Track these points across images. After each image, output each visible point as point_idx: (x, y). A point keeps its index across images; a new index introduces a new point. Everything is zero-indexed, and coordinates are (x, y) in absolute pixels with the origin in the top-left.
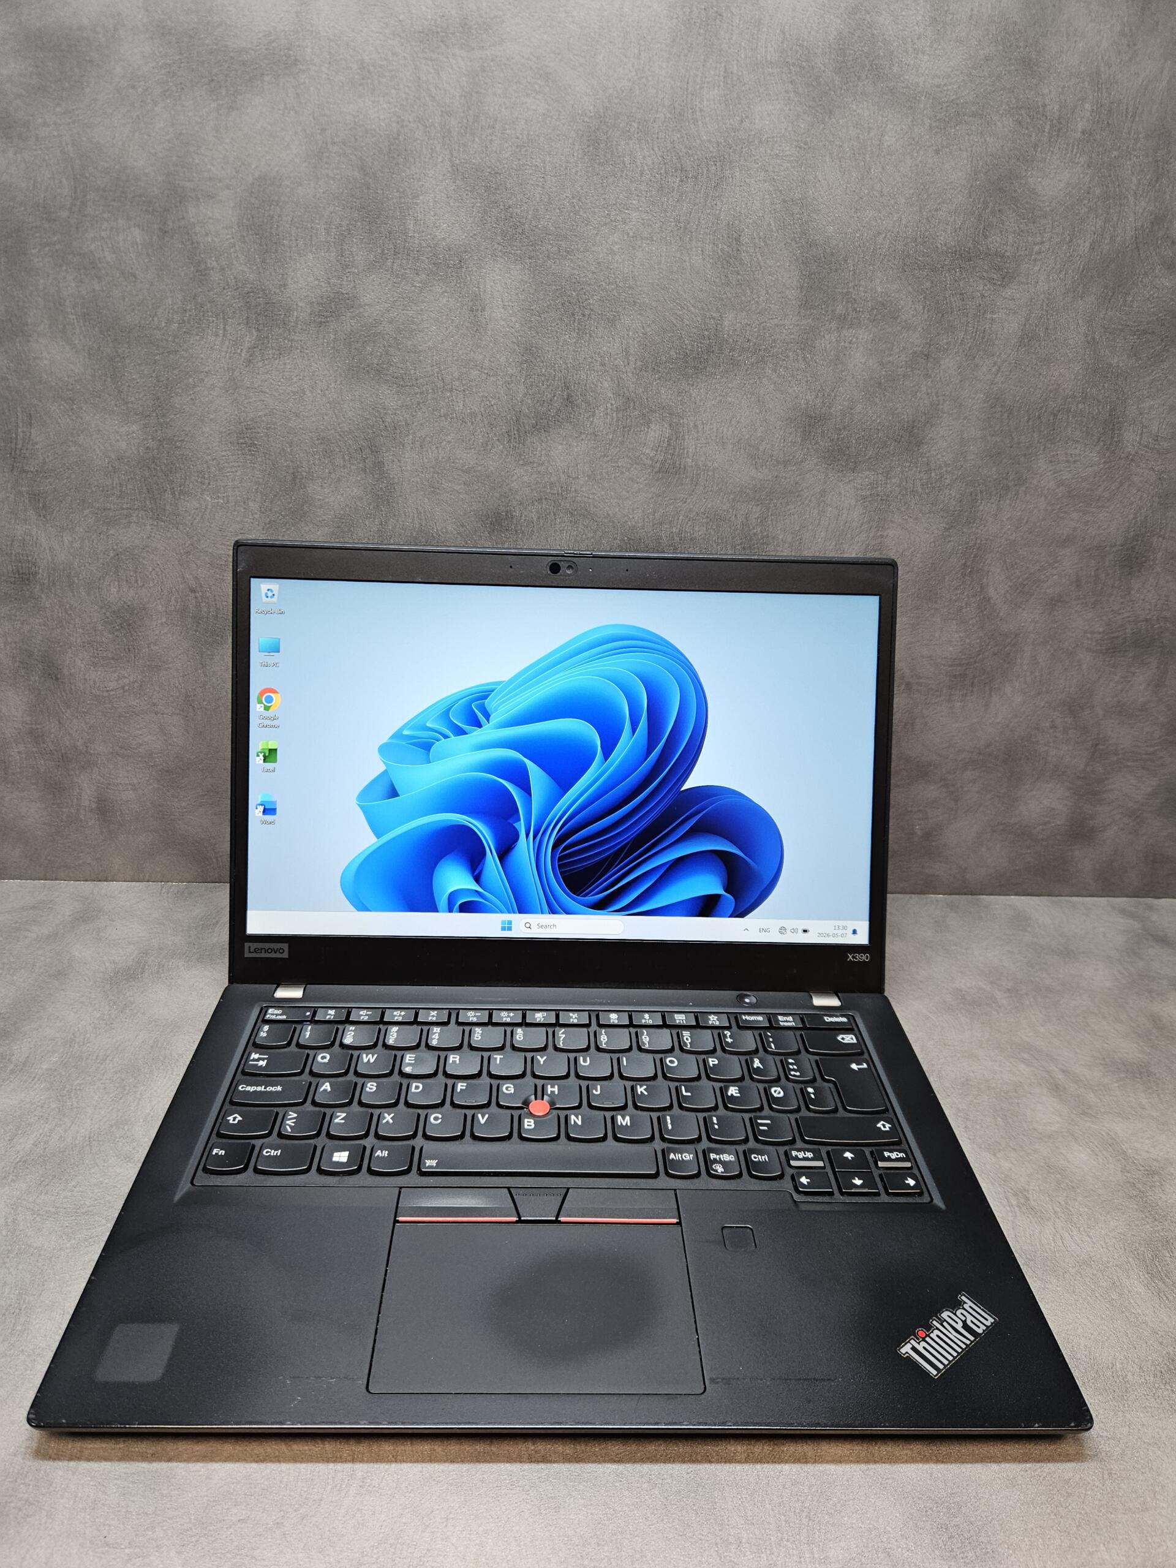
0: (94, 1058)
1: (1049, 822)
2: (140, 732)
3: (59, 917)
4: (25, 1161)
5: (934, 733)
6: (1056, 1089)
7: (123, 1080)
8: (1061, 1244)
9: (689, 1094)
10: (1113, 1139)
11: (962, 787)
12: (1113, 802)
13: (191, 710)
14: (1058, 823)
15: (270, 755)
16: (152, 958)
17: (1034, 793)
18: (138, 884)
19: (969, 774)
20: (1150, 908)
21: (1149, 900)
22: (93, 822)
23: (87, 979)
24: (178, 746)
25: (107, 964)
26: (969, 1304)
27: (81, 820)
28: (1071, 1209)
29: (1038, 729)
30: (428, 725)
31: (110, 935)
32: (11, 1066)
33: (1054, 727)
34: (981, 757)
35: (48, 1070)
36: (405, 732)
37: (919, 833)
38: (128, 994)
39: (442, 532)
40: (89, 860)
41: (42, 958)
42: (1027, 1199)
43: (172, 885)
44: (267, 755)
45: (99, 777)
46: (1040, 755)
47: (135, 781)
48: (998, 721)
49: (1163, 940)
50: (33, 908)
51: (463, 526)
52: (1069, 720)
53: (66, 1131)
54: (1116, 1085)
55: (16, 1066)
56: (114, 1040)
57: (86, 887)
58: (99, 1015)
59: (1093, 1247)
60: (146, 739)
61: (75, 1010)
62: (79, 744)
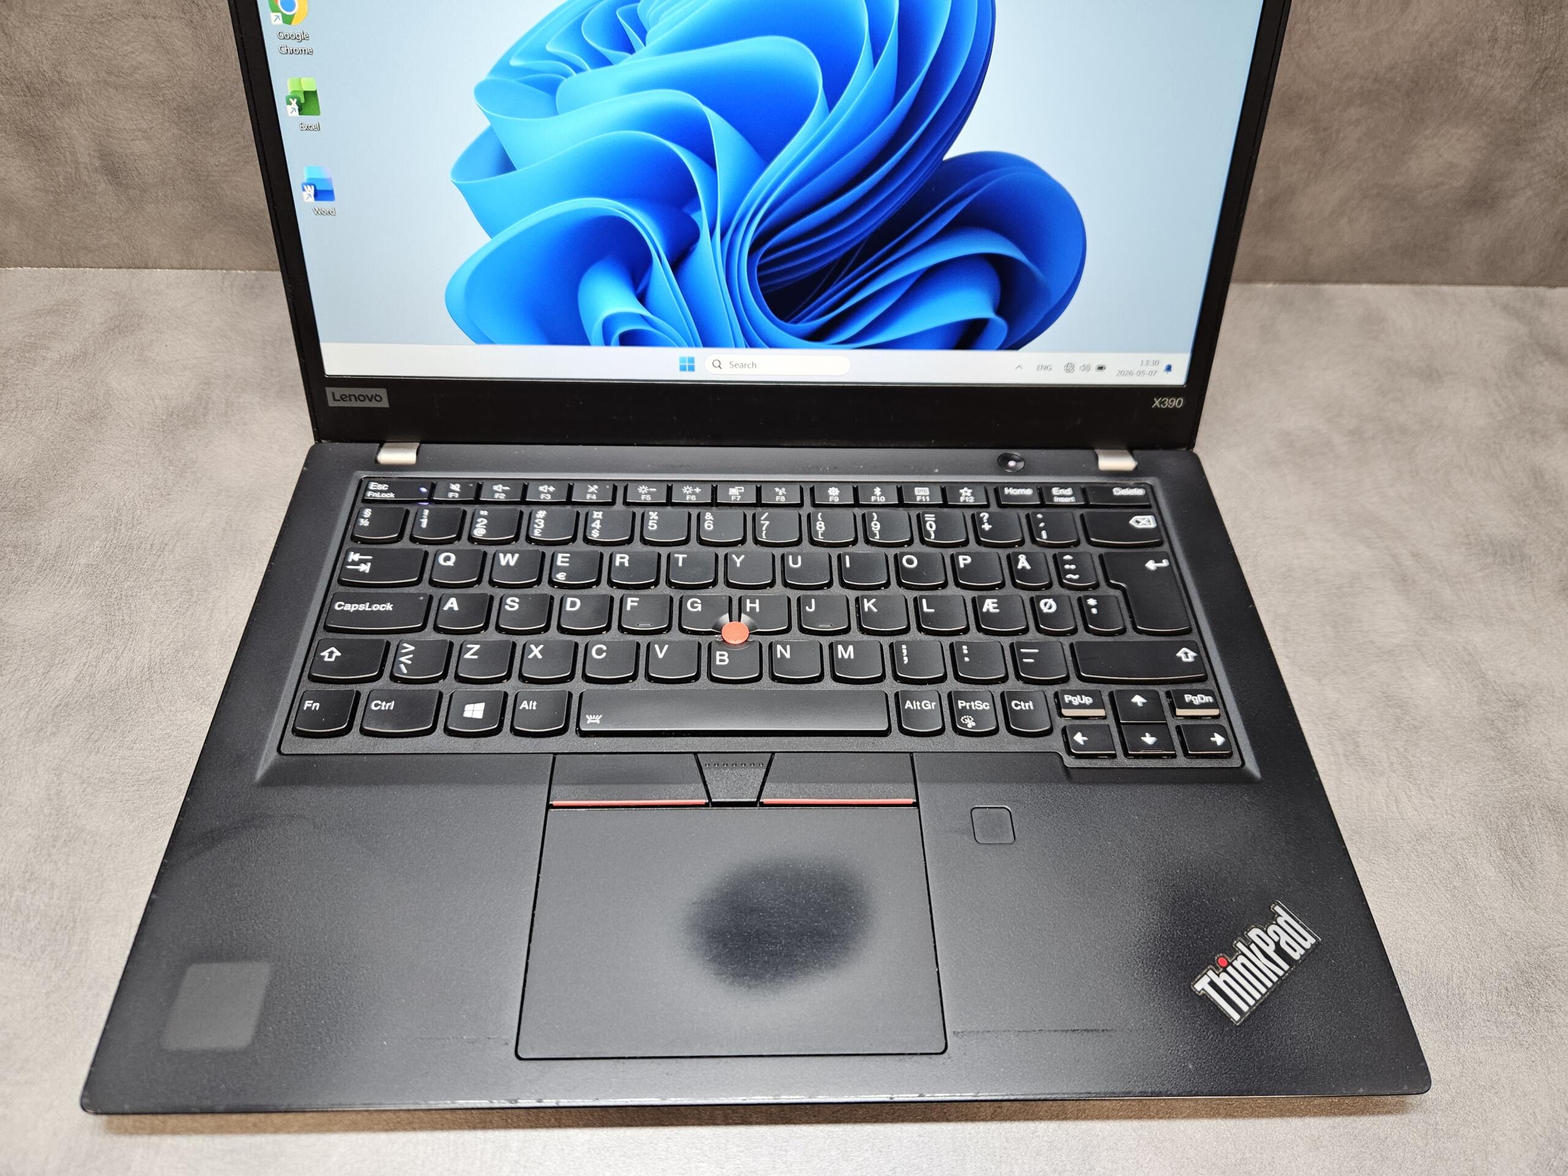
0: (148, 547)
1: (1443, 184)
2: (129, 48)
3: (87, 326)
4: (67, 705)
5: (1319, 48)
6: (1404, 582)
7: (189, 581)
8: (1395, 809)
9: (933, 610)
10: (1470, 654)
11: (1338, 131)
12: (1539, 155)
13: (195, 10)
14: (1455, 184)
15: (308, 102)
16: (217, 391)
17: (1435, 141)
18: (191, 272)
19: (1353, 112)
20: (1541, 302)
21: (1541, 291)
22: (103, 185)
23: (131, 425)
24: (191, 69)
25: (157, 401)
26: (1284, 917)
27: (86, 185)
28: (1411, 758)
29: (1469, 43)
30: (550, 48)
31: (158, 354)
32: (38, 562)
33: (1493, 40)
34: (1377, 86)
35: (88, 566)
36: (515, 62)
38: (188, 449)
40: (115, 240)
41: (69, 392)
42: (1357, 745)
43: (237, 274)
44: (303, 101)
45: (91, 120)
46: (1461, 83)
47: (144, 126)
48: (1417, 28)
49: (1554, 353)
50: (51, 312)
52: (1518, 29)
53: (117, 658)
54: (1479, 574)
55: (45, 560)
56: (174, 521)
57: (119, 278)
58: (150, 481)
59: (1435, 813)
60: (140, 59)
61: (118, 474)
62: (45, 68)
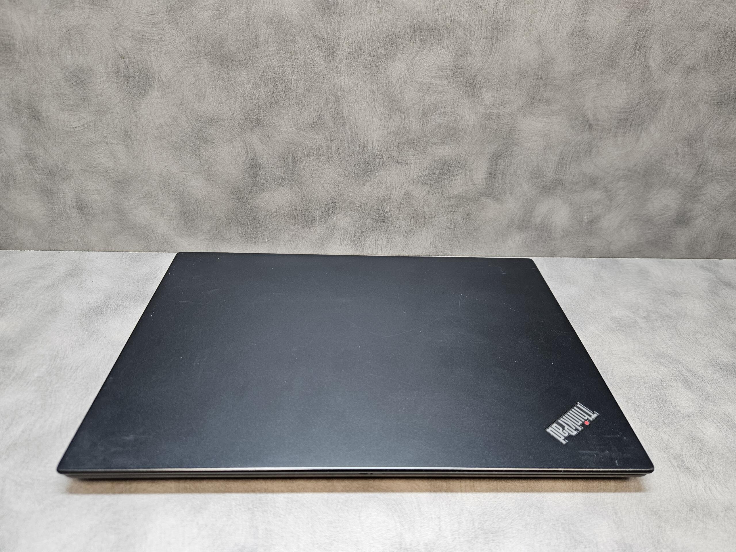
0: (70, 368)
1: (664, 214)
2: (98, 156)
3: (56, 274)
4: (15, 444)
5: (603, 158)
6: (686, 383)
7: (88, 384)
10: (728, 417)
11: (616, 192)
12: (705, 201)
13: (129, 141)
14: (670, 214)
16: (113, 300)
17: (658, 196)
18: (108, 253)
19: (621, 184)
20: (717, 265)
21: (716, 261)
22: (75, 214)
23: (70, 314)
24: (124, 165)
25: (84, 305)
27: (67, 213)
28: (712, 468)
29: (667, 155)
31: (88, 285)
32: (13, 375)
33: (677, 154)
34: (630, 173)
35: (37, 377)
37: (586, 221)
38: (96, 324)
39: (289, 15)
40: (76, 238)
41: (43, 301)
42: (683, 462)
43: (129, 253)
45: (75, 186)
46: (666, 171)
47: (99, 188)
48: (643, 149)
49: (729, 285)
50: (40, 268)
51: (303, 10)
52: (686, 149)
53: (45, 421)
54: (722, 379)
55: (17, 374)
56: (84, 356)
57: (75, 255)
58: (76, 338)
60: (102, 161)
61: (60, 335)
62: (59, 164)
